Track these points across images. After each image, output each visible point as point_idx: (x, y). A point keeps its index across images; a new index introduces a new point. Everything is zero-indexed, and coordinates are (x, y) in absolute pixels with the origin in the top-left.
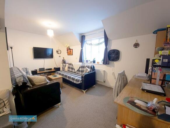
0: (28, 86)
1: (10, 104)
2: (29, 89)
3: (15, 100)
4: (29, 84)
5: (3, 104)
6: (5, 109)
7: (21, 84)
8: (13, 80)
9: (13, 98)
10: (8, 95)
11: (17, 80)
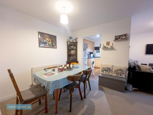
0: (136, 69)
1: (126, 74)
2: (136, 71)
3: (128, 73)
4: (137, 68)
5: (123, 73)
6: (123, 75)
7: (133, 67)
8: (129, 64)
9: (127, 72)
10: (126, 69)
11: (131, 64)
